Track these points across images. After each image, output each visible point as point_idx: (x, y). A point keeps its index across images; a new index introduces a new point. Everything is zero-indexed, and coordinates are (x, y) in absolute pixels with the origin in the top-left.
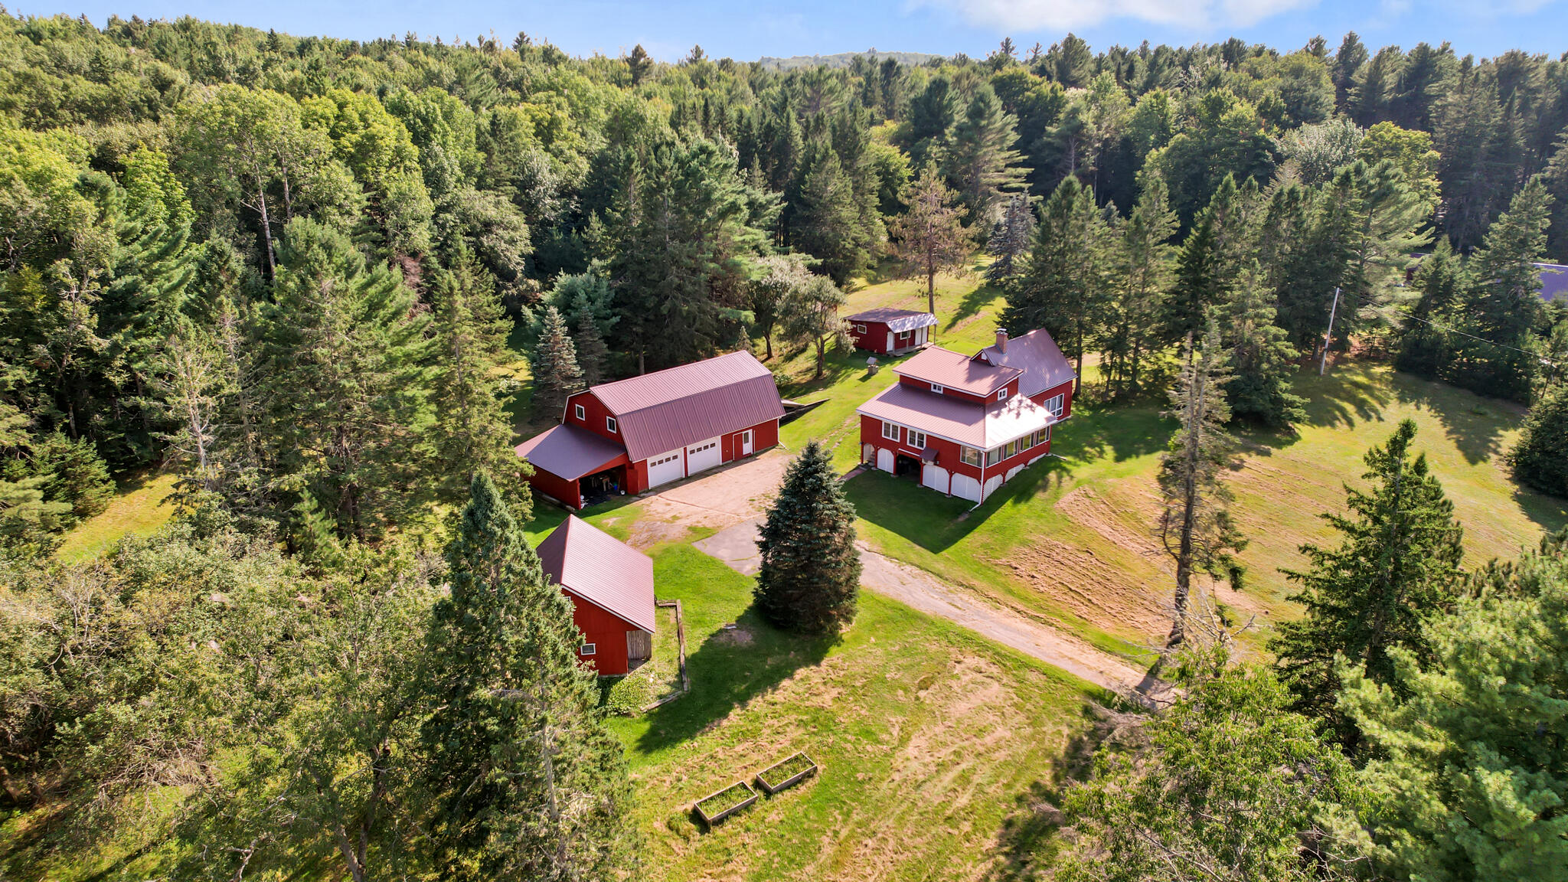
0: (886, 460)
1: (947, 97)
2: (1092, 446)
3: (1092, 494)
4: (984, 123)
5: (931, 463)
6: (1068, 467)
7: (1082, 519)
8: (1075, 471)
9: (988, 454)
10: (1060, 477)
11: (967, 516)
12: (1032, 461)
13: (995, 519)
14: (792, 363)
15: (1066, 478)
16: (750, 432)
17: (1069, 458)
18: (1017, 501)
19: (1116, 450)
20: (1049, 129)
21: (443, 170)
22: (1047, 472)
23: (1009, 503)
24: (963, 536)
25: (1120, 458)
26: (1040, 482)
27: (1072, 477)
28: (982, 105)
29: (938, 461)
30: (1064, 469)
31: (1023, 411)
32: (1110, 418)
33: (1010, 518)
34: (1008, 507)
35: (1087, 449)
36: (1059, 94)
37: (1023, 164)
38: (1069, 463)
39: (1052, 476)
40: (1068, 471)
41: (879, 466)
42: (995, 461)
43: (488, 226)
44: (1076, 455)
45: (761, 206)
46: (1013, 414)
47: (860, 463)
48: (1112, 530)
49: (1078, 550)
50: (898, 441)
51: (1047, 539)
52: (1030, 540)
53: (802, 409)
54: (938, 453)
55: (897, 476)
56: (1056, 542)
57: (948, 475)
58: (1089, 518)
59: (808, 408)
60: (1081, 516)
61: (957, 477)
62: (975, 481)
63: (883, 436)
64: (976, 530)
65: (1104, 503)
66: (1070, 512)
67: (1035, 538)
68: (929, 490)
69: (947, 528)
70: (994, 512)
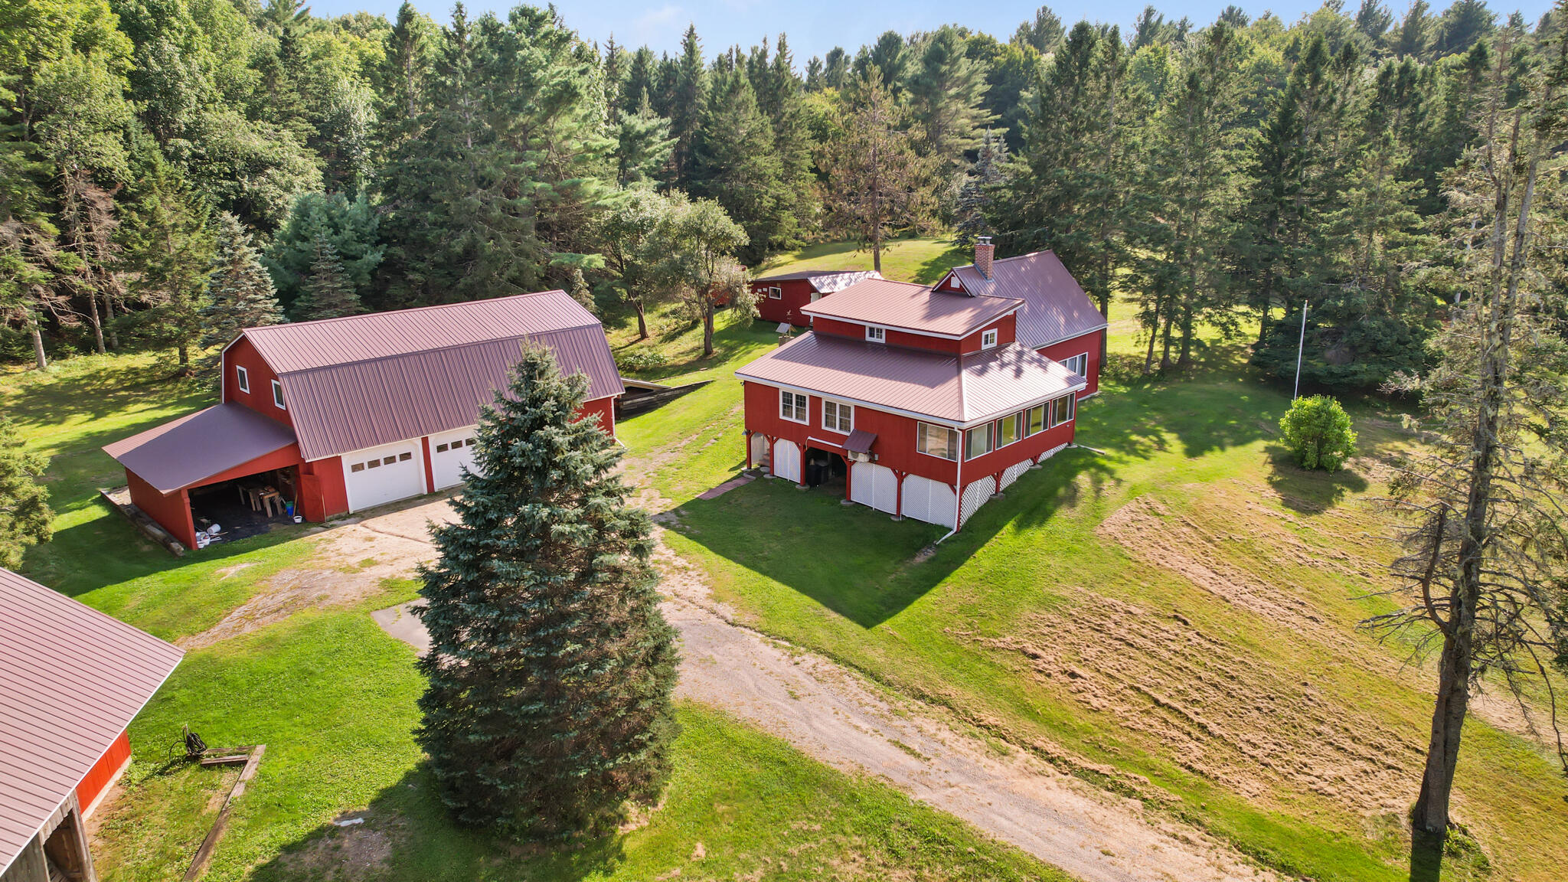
0: (788, 460)
1: (899, 55)
2: (1144, 433)
3: (1162, 508)
4: (944, 68)
5: (862, 458)
6: (1110, 465)
7: (1152, 555)
8: (1121, 471)
9: (968, 434)
10: (1097, 483)
11: (931, 553)
12: (1045, 456)
13: (985, 558)
14: (673, 344)
15: (1108, 483)
17: (1108, 451)
18: (1020, 527)
19: (1183, 438)
20: (1024, 94)
21: (180, 78)
22: (1073, 474)
23: (1009, 527)
24: (921, 592)
25: (1195, 450)
26: (1062, 491)
27: (1119, 481)
28: (942, 46)
29: (877, 454)
30: (1102, 468)
31: (1025, 366)
32: (1159, 396)
33: (1013, 555)
34: (1007, 538)
35: (1134, 438)
36: (1035, 58)
37: (997, 124)
38: (1110, 459)
39: (1083, 480)
40: (1110, 472)
41: (777, 473)
42: (981, 448)
43: (257, 166)
44: (1119, 447)
45: (640, 136)
46: (1009, 372)
47: (745, 468)
48: (1213, 575)
49: (1157, 615)
50: (807, 423)
51: (1092, 594)
52: (1058, 597)
53: (667, 394)
54: (877, 438)
55: (807, 487)
56: (1110, 600)
57: (894, 480)
58: (1166, 553)
59: (678, 392)
60: (1150, 549)
61: (912, 481)
62: (945, 487)
63: (781, 417)
64: (948, 579)
65: (1188, 525)
66: (1127, 543)
67: (1066, 593)
68: (862, 509)
69: (892, 577)
70: (982, 545)
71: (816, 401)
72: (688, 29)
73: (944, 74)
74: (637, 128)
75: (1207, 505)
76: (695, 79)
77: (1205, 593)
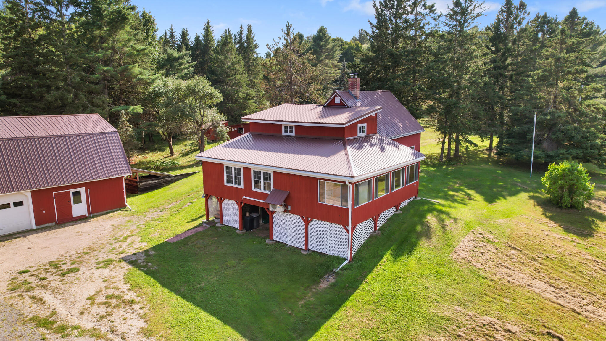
0: (231, 214)
3: (491, 237)
5: (280, 209)
6: (444, 209)
7: (500, 273)
8: (454, 213)
9: (356, 186)
10: (441, 221)
11: (332, 280)
12: (404, 204)
14: (186, 157)
15: (448, 221)
16: (83, 190)
17: (440, 201)
18: (396, 256)
23: (388, 256)
24: (327, 317)
25: (491, 199)
26: (419, 228)
27: (455, 220)
29: (290, 205)
30: (441, 212)
31: (386, 146)
33: (397, 278)
34: (387, 264)
35: (452, 192)
38: (443, 206)
39: (431, 219)
40: (448, 214)
41: (225, 223)
42: (364, 199)
44: (445, 198)
46: (376, 149)
47: (204, 219)
48: (553, 289)
49: (533, 332)
50: (242, 187)
51: (470, 313)
52: (442, 318)
53: (170, 179)
54: (289, 194)
55: (244, 231)
56: (487, 319)
57: (303, 224)
58: (509, 272)
59: (177, 178)
60: (497, 269)
61: (315, 224)
62: (340, 228)
63: (226, 184)
64: (347, 303)
65: (514, 248)
66: (479, 265)
67: (447, 313)
68: (281, 245)
69: (302, 302)
70: (370, 272)
71: (247, 170)
72: (206, 22)
73: (322, 46)
74: (174, 55)
75: (520, 234)
76: (209, 43)
77: (557, 306)
